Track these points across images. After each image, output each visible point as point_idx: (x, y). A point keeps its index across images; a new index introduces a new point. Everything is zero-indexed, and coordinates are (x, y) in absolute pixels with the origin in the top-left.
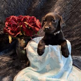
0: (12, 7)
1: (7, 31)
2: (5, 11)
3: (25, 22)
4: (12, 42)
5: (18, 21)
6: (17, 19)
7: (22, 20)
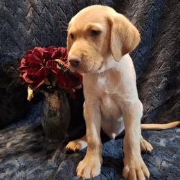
0: (47, 32)
1: (20, 76)
2: (34, 41)
3: (57, 60)
4: (32, 99)
5: (44, 57)
6: (42, 54)
7: (53, 55)
